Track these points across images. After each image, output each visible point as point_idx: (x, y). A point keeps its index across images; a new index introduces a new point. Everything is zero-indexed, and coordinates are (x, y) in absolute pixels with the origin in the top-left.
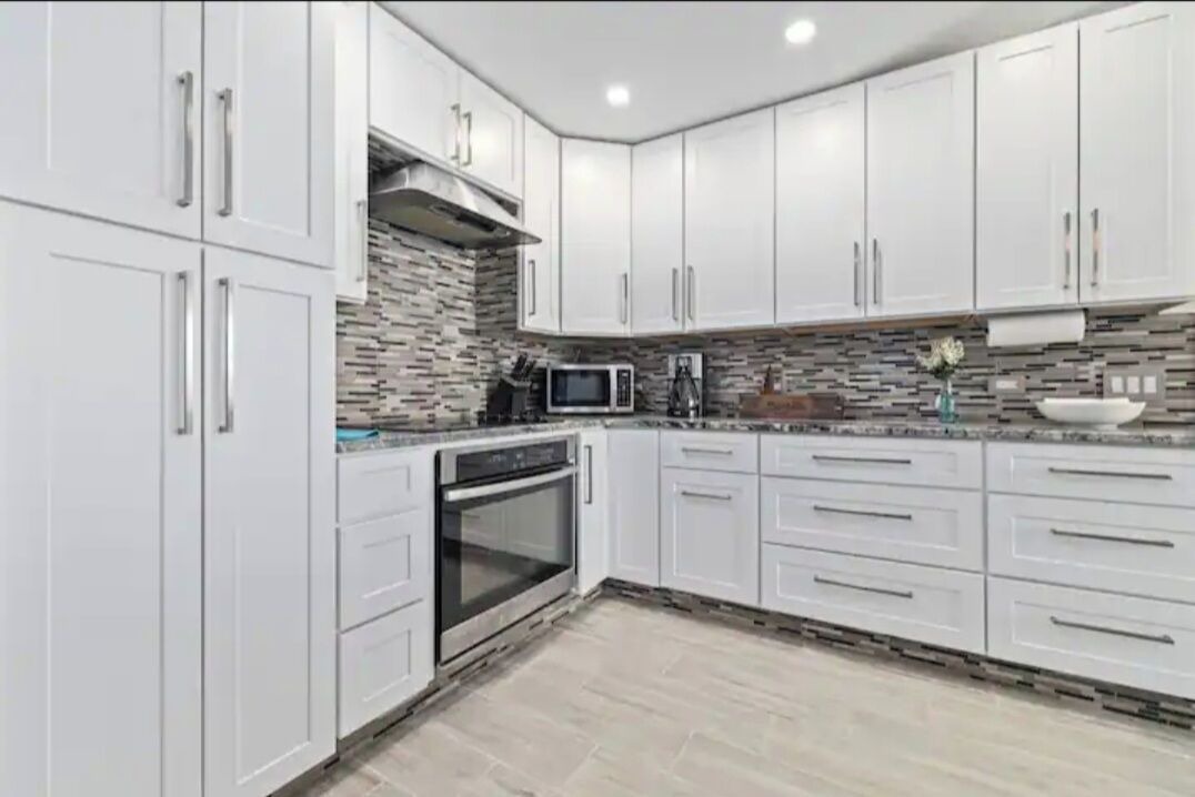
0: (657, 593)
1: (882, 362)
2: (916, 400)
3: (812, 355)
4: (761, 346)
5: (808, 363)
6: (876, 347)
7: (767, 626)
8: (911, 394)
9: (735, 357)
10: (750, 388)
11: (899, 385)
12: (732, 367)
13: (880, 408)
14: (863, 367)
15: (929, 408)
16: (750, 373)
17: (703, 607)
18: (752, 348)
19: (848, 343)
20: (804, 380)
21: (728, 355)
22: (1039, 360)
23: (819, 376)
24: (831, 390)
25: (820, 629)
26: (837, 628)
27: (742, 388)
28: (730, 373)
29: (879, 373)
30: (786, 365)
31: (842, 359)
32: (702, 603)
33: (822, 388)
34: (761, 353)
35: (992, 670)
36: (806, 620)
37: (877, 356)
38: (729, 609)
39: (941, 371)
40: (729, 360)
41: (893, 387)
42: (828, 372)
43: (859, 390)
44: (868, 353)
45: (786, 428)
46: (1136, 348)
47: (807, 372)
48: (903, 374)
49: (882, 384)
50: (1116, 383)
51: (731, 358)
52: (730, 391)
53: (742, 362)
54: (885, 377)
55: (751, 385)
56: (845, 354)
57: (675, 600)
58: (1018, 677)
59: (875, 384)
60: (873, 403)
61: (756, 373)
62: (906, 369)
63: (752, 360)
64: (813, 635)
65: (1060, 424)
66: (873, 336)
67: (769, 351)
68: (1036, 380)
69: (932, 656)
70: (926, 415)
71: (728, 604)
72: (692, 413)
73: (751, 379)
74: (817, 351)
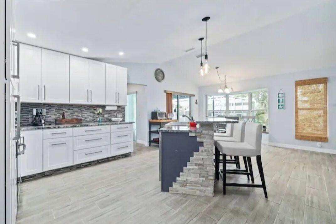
0: (39, 175)
1: (87, 112)
2: (93, 119)
3: (73, 110)
4: (59, 107)
5: (72, 111)
6: (87, 109)
7: (73, 169)
8: (92, 118)
9: (51, 109)
10: (56, 117)
11: (90, 116)
12: (50, 112)
13: (87, 121)
14: (84, 113)
15: (95, 120)
16: (56, 113)
17: (56, 172)
18: (57, 107)
19: (80, 108)
20: (71, 115)
21: (49, 109)
22: (110, 112)
23: (74, 114)
24: (77, 117)
25: (84, 165)
26: (88, 163)
27: (53, 117)
28: (49, 113)
29: (87, 114)
30: (66, 112)
31: (79, 111)
32: (55, 171)
33: (75, 117)
34: (59, 109)
35: (111, 159)
36: (81, 164)
37: (86, 111)
38: (63, 169)
39: (99, 114)
40: (49, 110)
41: (89, 117)
42: (76, 114)
43: (83, 117)
44: (85, 110)
45: (80, 126)
46: (120, 111)
47: (71, 114)
48: (91, 114)
49: (87, 116)
50: (118, 116)
51: (50, 109)
52: (50, 118)
53: (54, 111)
54: (88, 115)
55: (57, 116)
56: (80, 110)
57: (46, 174)
58: (113, 158)
59: (86, 116)
60: (86, 120)
61: (58, 113)
62: (92, 113)
63: (56, 110)
64: (83, 166)
65: (113, 122)
66: (86, 107)
67: (61, 108)
68: (110, 115)
69: (103, 161)
70: (95, 121)
71: (63, 168)
72: (43, 125)
73: (56, 115)
74: (74, 109)
